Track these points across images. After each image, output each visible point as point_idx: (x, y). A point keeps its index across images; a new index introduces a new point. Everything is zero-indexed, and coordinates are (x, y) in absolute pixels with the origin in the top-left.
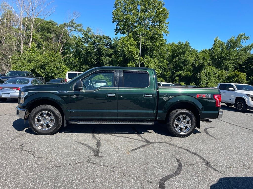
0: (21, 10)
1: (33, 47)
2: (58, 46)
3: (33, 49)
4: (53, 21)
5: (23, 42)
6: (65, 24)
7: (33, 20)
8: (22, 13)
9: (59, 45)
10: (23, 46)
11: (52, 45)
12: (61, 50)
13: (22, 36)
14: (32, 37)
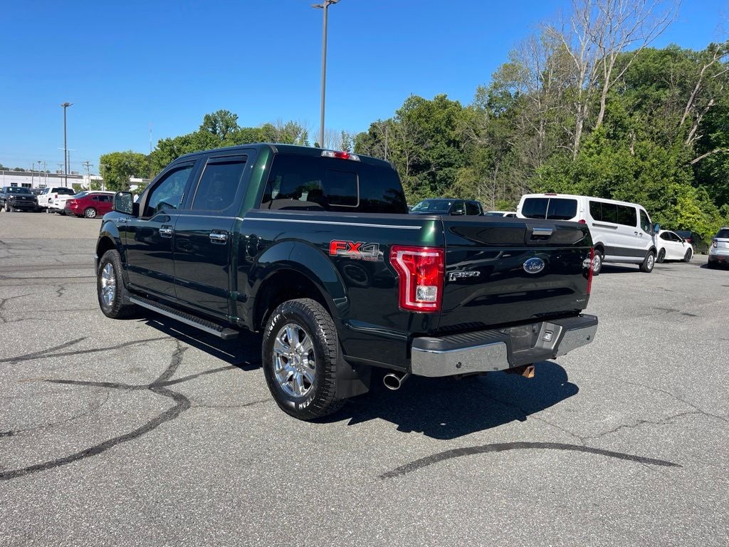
0: (582, 39)
1: (597, 135)
2: (682, 122)
3: (598, 143)
4: (678, 45)
5: (581, 127)
6: (712, 48)
7: (612, 58)
8: (584, 46)
9: (686, 119)
10: (579, 136)
11: (661, 123)
12: (691, 135)
13: (579, 111)
14: (603, 107)
